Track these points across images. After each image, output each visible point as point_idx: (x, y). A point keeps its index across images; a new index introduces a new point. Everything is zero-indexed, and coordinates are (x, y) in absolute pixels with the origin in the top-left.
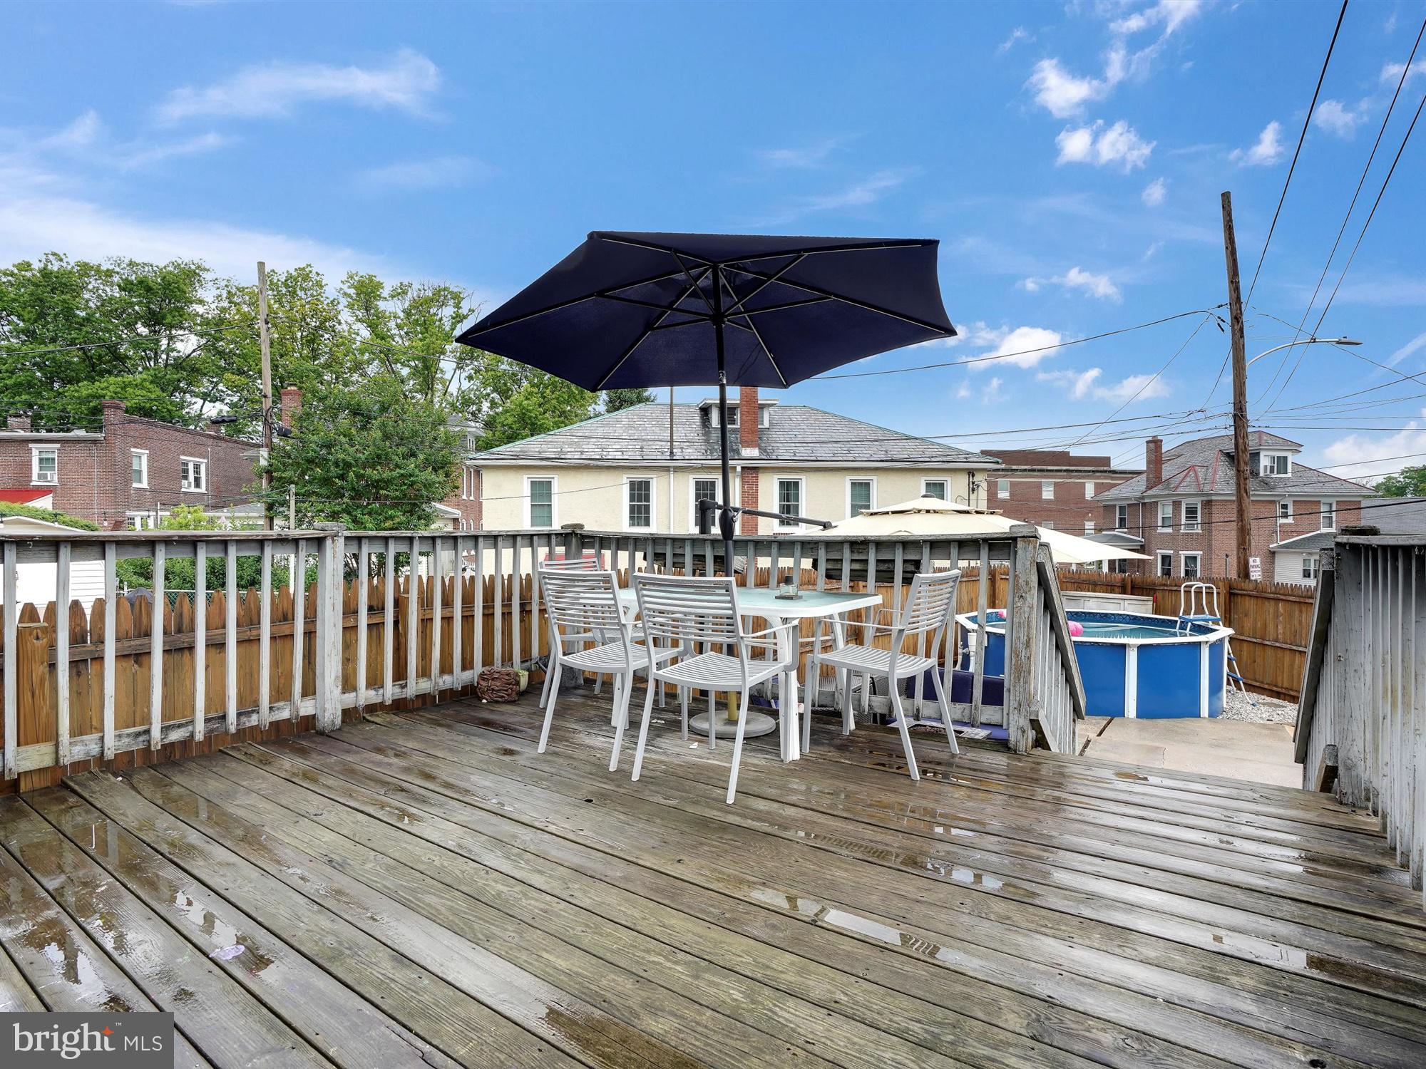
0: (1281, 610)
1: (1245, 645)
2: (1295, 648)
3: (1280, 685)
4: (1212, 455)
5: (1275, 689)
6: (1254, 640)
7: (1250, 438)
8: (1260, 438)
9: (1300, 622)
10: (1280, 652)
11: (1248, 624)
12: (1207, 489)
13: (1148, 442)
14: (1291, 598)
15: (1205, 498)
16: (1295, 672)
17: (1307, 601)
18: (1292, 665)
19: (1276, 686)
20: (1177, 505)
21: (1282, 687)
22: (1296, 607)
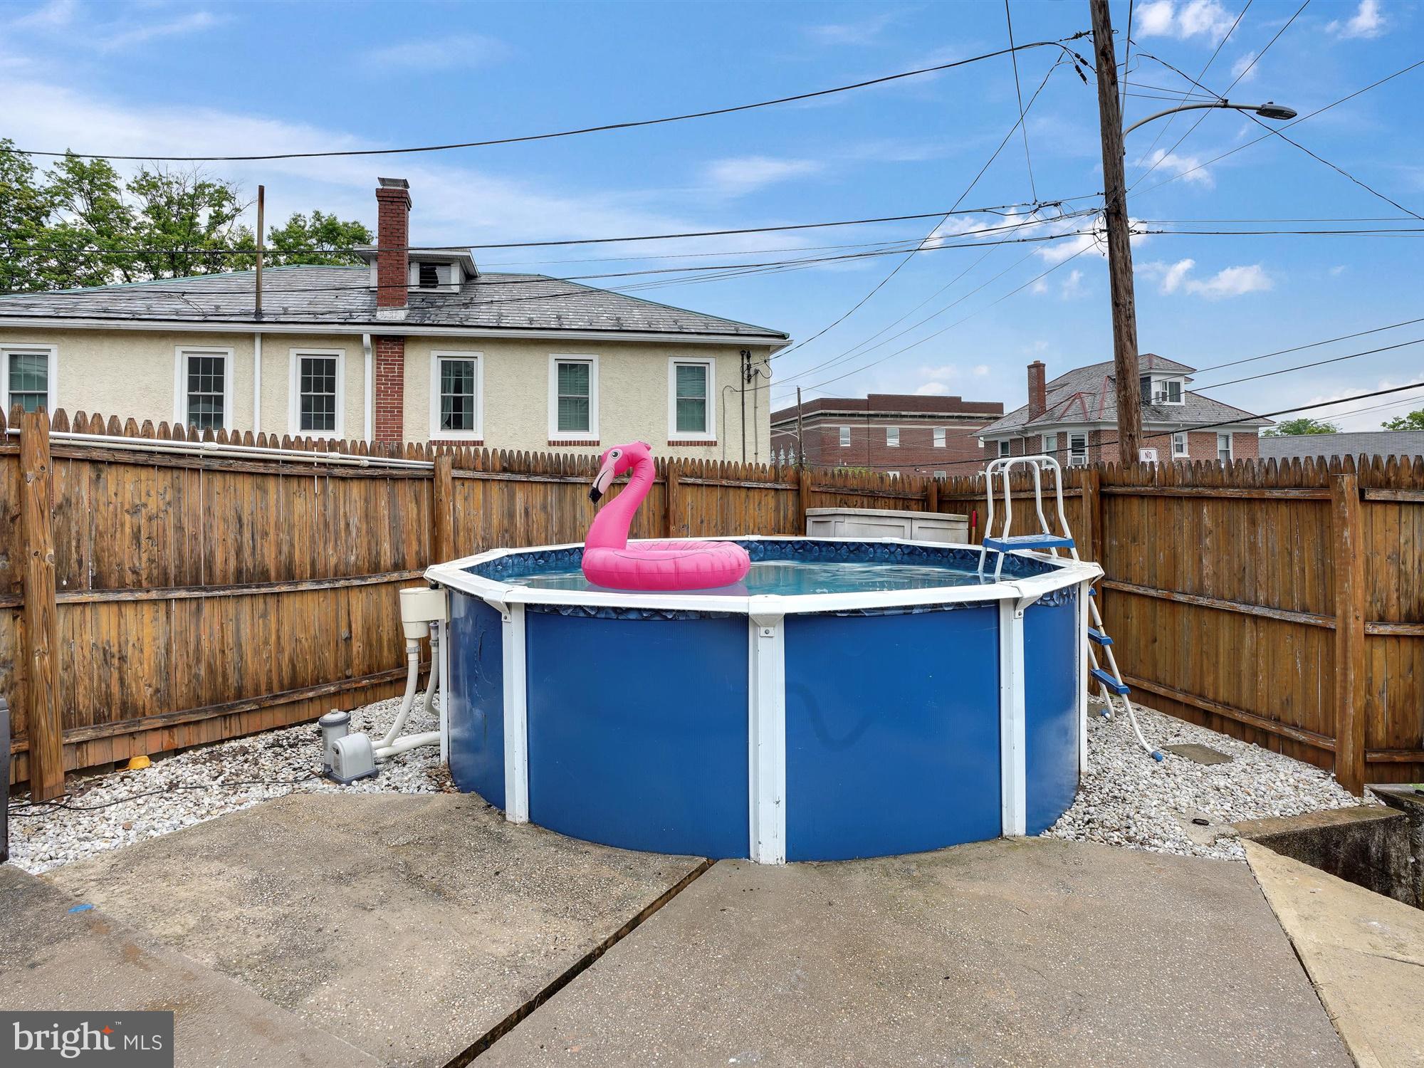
0: (1207, 521)
1: (1134, 602)
2: (1243, 608)
3: (1211, 696)
4: (1099, 381)
5: (1200, 704)
6: (1152, 593)
7: (1140, 362)
8: (1150, 361)
9: (1253, 547)
10: (1207, 617)
11: (1139, 557)
12: (1094, 417)
13: (1029, 367)
14: (1230, 493)
15: (1093, 429)
16: (1245, 666)
17: (1268, 494)
18: (1236, 651)
19: (1202, 696)
20: (1062, 436)
21: (1215, 701)
22: (1242, 514)
